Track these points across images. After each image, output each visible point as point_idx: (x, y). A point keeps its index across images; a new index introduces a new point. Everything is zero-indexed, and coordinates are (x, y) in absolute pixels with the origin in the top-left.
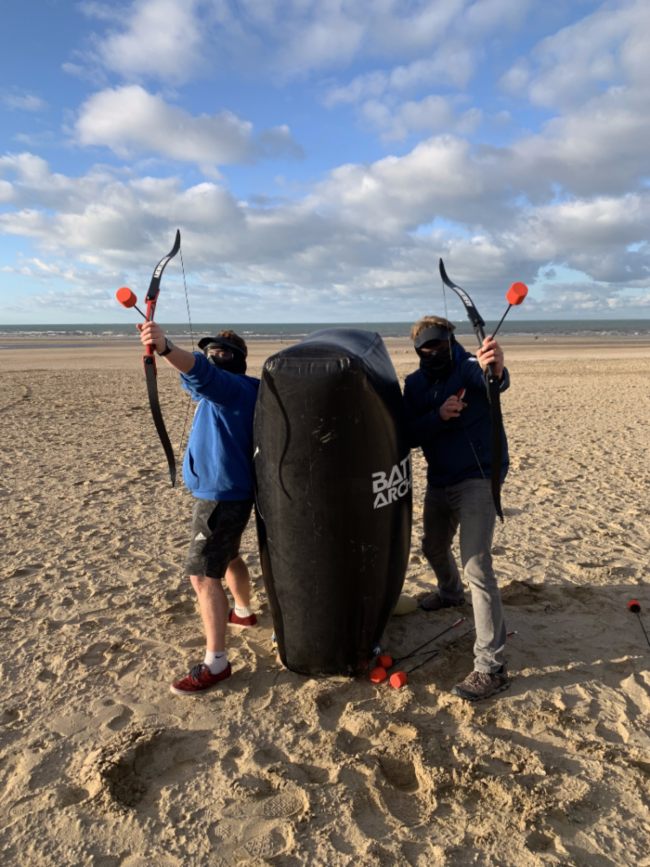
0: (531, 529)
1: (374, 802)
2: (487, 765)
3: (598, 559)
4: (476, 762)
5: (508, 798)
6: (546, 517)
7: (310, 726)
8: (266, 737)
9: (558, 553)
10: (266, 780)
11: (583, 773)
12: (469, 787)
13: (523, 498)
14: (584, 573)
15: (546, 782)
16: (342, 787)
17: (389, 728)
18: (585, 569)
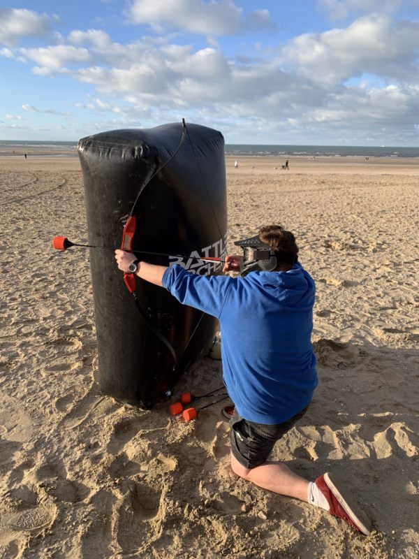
0: (359, 298)
1: (110, 525)
2: (222, 501)
3: (402, 326)
4: (214, 498)
5: (225, 537)
6: (376, 289)
7: (100, 447)
8: (60, 454)
9: (372, 318)
10: (36, 493)
11: (302, 521)
12: (195, 522)
13: (364, 274)
14: (385, 337)
15: (264, 526)
16: (90, 508)
17: (158, 458)
18: (387, 333)
